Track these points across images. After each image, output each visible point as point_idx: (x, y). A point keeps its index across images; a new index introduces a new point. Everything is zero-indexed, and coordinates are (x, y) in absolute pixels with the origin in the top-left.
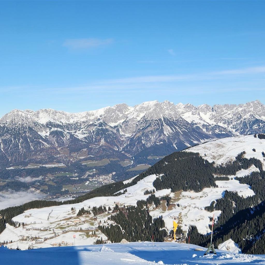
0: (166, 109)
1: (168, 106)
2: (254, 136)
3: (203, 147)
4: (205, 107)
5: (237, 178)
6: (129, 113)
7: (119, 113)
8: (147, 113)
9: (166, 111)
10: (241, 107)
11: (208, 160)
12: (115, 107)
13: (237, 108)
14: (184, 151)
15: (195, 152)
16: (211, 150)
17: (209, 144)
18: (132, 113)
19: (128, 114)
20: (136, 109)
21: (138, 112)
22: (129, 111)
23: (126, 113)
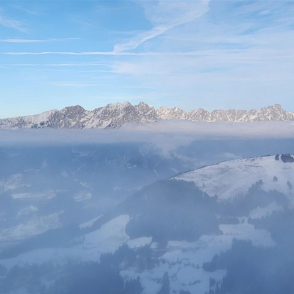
0: (142, 116)
1: (145, 111)
2: (276, 157)
3: (201, 174)
4: (201, 114)
5: (250, 221)
6: (86, 120)
7: (70, 120)
8: (113, 121)
9: (142, 119)
10: (254, 114)
11: (207, 193)
12: (64, 111)
13: (247, 116)
14: (172, 179)
15: (188, 180)
16: (212, 179)
17: (208, 169)
18: (91, 120)
19: (84, 122)
20: (97, 114)
21: (99, 119)
22: (86, 117)
23: (82, 120)
